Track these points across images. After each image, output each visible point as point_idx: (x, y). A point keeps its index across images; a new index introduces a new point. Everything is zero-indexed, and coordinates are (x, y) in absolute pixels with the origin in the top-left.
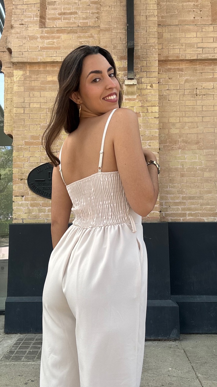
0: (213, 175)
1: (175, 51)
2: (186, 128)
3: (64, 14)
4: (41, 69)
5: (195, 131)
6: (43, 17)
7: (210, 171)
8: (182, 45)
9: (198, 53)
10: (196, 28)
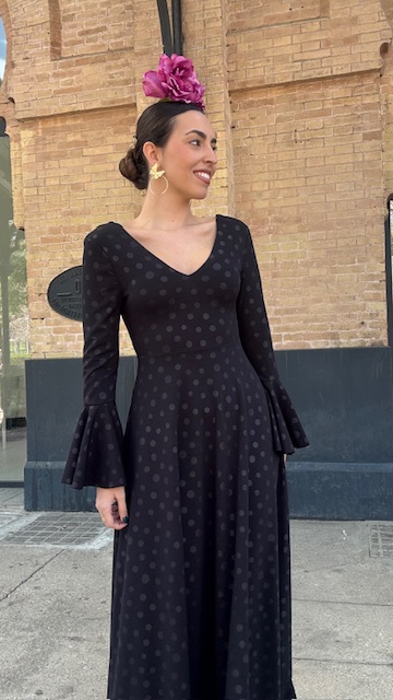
0: (324, 271)
1: (256, 72)
2: (280, 197)
3: (87, 32)
4: (59, 125)
5: (294, 201)
6: (56, 44)
7: (319, 266)
8: (268, 61)
9: (295, 70)
10: (290, 28)
